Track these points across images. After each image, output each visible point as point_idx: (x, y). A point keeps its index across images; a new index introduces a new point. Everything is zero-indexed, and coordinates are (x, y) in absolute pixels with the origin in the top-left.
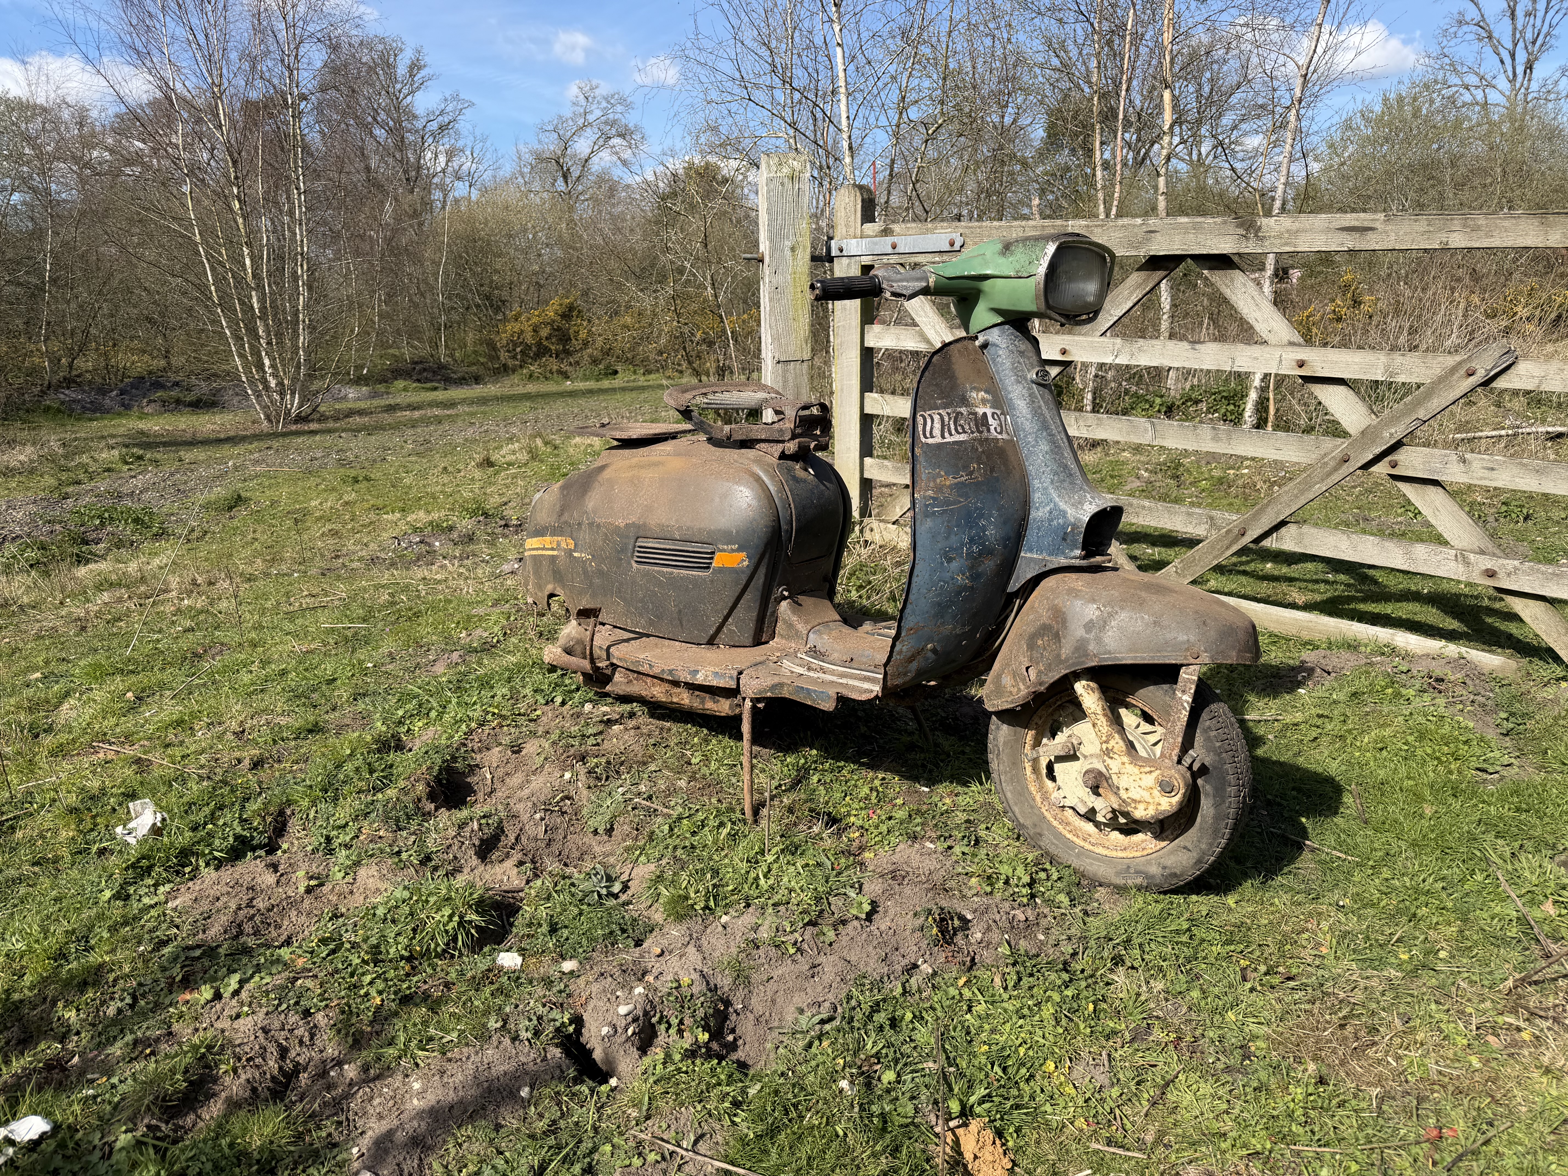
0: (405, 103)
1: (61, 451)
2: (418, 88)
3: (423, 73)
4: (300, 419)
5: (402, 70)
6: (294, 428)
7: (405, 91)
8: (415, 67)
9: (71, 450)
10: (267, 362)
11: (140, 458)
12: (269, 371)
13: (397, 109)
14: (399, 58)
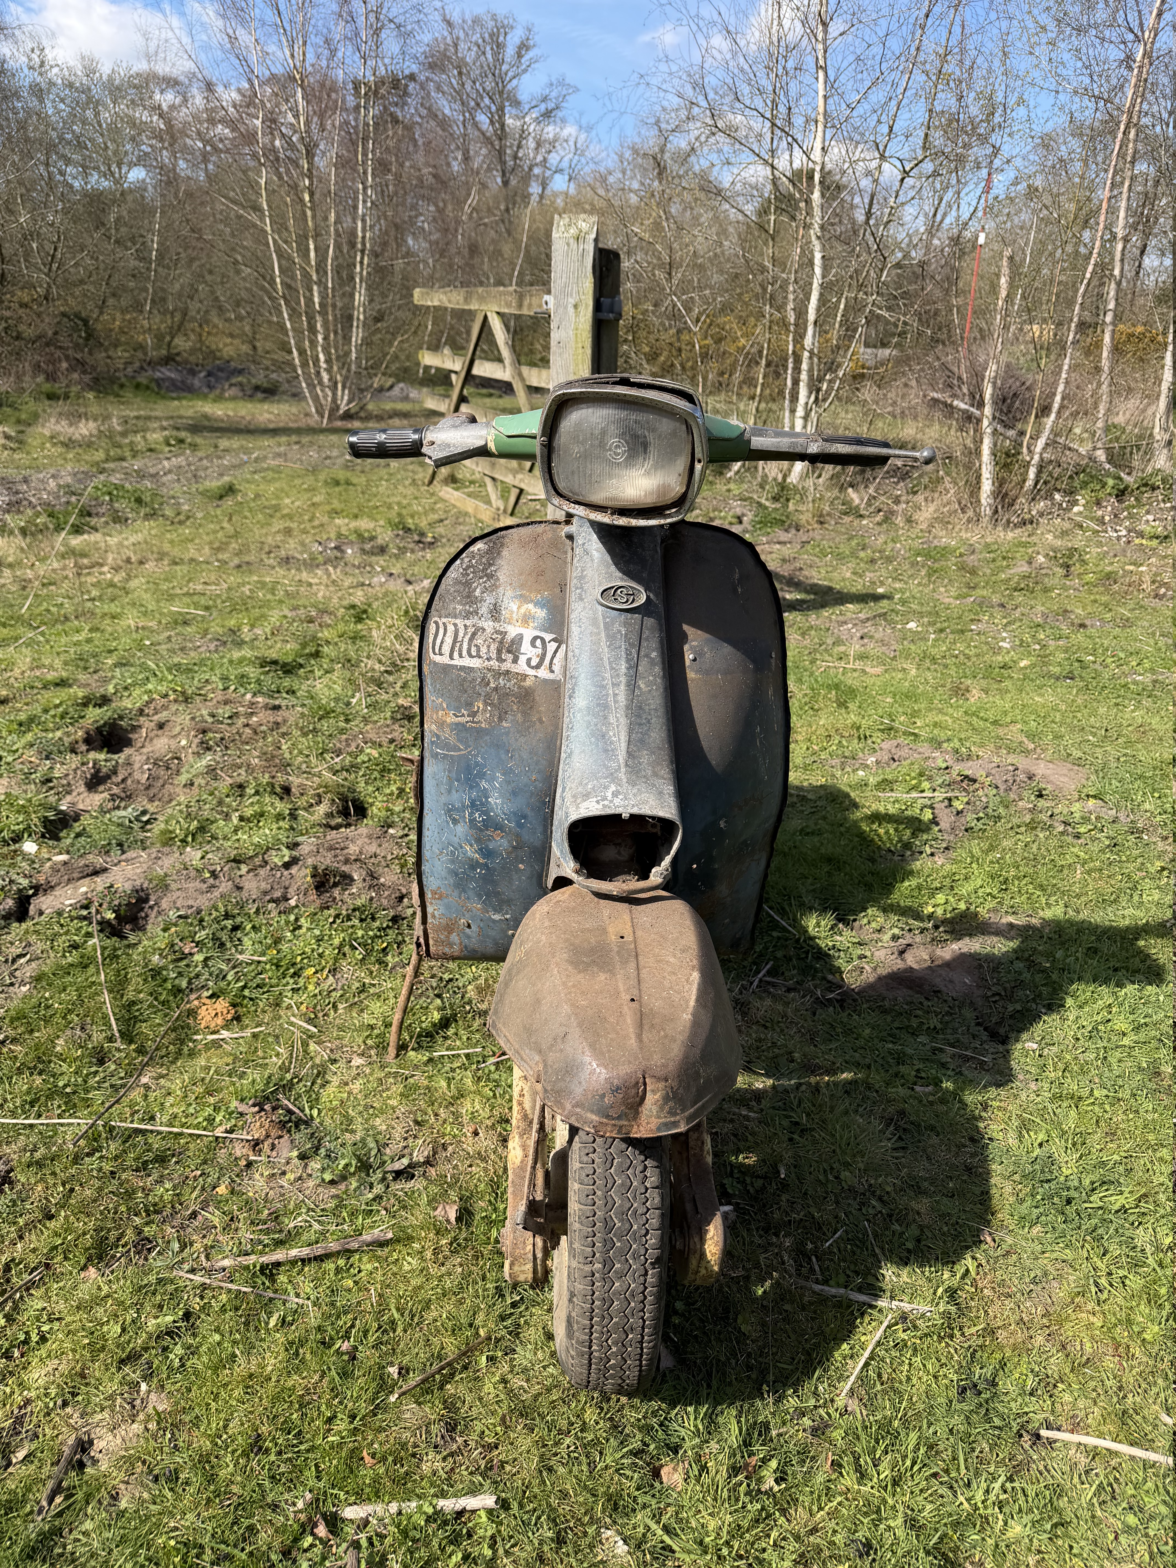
0: (509, 87)
1: (119, 428)
2: (525, 71)
3: (531, 54)
4: (348, 416)
5: (510, 52)
6: (339, 424)
7: (510, 74)
8: (523, 47)
9: (131, 427)
10: (322, 357)
11: (181, 441)
12: (323, 365)
13: (501, 93)
14: (509, 37)
